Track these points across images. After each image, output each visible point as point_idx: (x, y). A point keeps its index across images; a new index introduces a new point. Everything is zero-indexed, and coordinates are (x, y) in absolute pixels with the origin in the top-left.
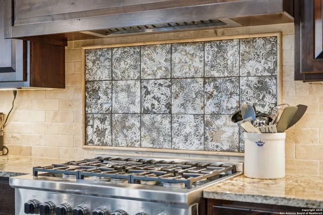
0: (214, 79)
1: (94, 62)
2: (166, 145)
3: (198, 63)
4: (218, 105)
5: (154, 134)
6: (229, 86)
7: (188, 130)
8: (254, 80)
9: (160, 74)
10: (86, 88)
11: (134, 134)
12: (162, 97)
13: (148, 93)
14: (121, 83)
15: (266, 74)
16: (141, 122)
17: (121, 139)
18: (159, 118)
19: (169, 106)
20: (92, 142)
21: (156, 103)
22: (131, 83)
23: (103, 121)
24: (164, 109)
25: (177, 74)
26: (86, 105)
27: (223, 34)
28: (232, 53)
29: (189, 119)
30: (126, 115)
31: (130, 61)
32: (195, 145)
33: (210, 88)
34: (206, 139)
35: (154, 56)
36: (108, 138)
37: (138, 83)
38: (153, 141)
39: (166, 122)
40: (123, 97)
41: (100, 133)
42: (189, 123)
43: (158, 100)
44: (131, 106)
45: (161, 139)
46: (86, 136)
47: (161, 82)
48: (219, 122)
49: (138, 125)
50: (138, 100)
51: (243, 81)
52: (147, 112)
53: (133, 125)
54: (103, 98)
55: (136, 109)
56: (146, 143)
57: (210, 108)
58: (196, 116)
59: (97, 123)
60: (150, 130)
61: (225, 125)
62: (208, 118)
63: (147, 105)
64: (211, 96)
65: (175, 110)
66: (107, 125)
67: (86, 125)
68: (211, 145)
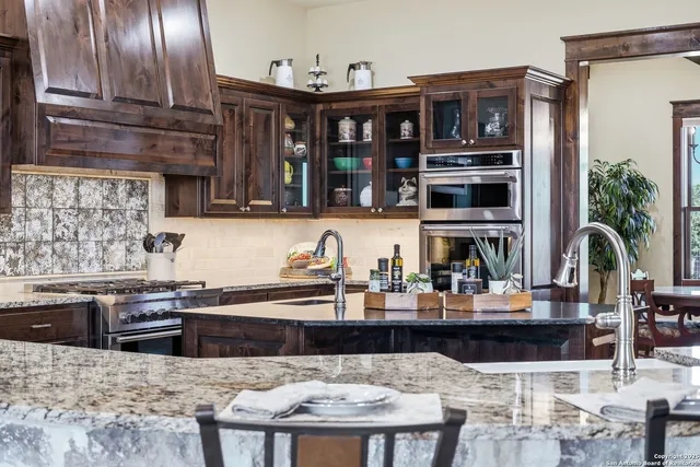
0: (110, 211)
2: (74, 271)
3: (98, 197)
4: (112, 233)
5: (64, 261)
6: (120, 217)
7: (92, 255)
8: (135, 213)
9: (69, 203)
11: (47, 261)
12: (71, 225)
13: (59, 221)
15: (142, 209)
16: (54, 251)
17: (34, 268)
18: (68, 245)
19: (76, 233)
21: (66, 231)
22: (45, 211)
23: (16, 250)
24: (72, 236)
25: (83, 205)
27: (116, 174)
29: (92, 245)
30: (39, 243)
31: (44, 189)
32: (96, 268)
33: (107, 219)
34: (104, 262)
35: (65, 187)
36: (21, 268)
37: (51, 212)
38: (63, 267)
39: (74, 249)
40: (36, 225)
42: (92, 250)
43: (68, 228)
44: (44, 234)
45: (70, 264)
47: (70, 211)
48: (112, 248)
49: (50, 252)
50: (50, 228)
51: (128, 213)
52: (58, 239)
53: (46, 253)
54: (17, 226)
55: (48, 237)
56: (57, 270)
57: (107, 236)
58: (97, 243)
59: (10, 252)
60: (60, 257)
61: (117, 249)
62: (105, 244)
63: (58, 233)
64: (107, 226)
65: (81, 237)
66: (20, 254)
68: (107, 266)
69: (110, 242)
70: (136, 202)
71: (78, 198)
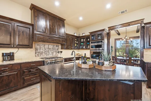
1: (37, 45)
2: (48, 56)
3: (52, 47)
7: (51, 54)
9: (47, 48)
10: (35, 49)
11: (44, 55)
14: (41, 48)
16: (45, 53)
17: (41, 55)
18: (47, 53)
19: (48, 51)
20: (36, 56)
22: (43, 48)
23: (38, 53)
25: (49, 48)
26: (35, 51)
27: (54, 44)
28: (55, 46)
29: (51, 52)
30: (42, 52)
31: (43, 46)
32: (51, 55)
33: (53, 49)
35: (46, 45)
36: (39, 55)
38: (46, 55)
39: (48, 53)
40: (42, 50)
41: (38, 55)
46: (35, 55)
52: (45, 52)
54: (38, 50)
55: (44, 52)
56: (45, 55)
57: (53, 51)
59: (37, 53)
63: (45, 51)
65: (49, 52)
66: (39, 54)
67: (35, 54)
68: (53, 55)
69: (53, 52)
70: (57, 48)
71: (48, 47)
